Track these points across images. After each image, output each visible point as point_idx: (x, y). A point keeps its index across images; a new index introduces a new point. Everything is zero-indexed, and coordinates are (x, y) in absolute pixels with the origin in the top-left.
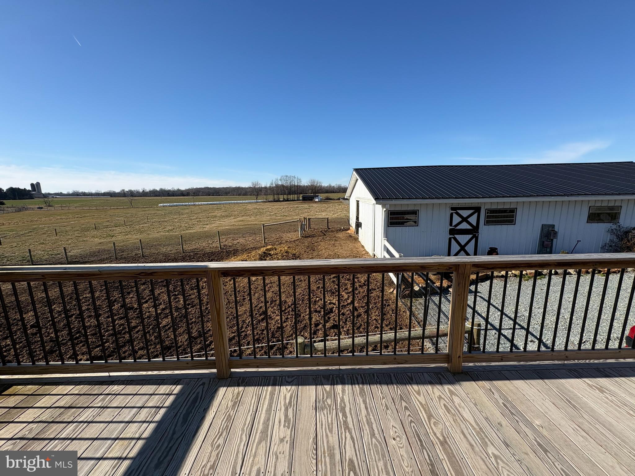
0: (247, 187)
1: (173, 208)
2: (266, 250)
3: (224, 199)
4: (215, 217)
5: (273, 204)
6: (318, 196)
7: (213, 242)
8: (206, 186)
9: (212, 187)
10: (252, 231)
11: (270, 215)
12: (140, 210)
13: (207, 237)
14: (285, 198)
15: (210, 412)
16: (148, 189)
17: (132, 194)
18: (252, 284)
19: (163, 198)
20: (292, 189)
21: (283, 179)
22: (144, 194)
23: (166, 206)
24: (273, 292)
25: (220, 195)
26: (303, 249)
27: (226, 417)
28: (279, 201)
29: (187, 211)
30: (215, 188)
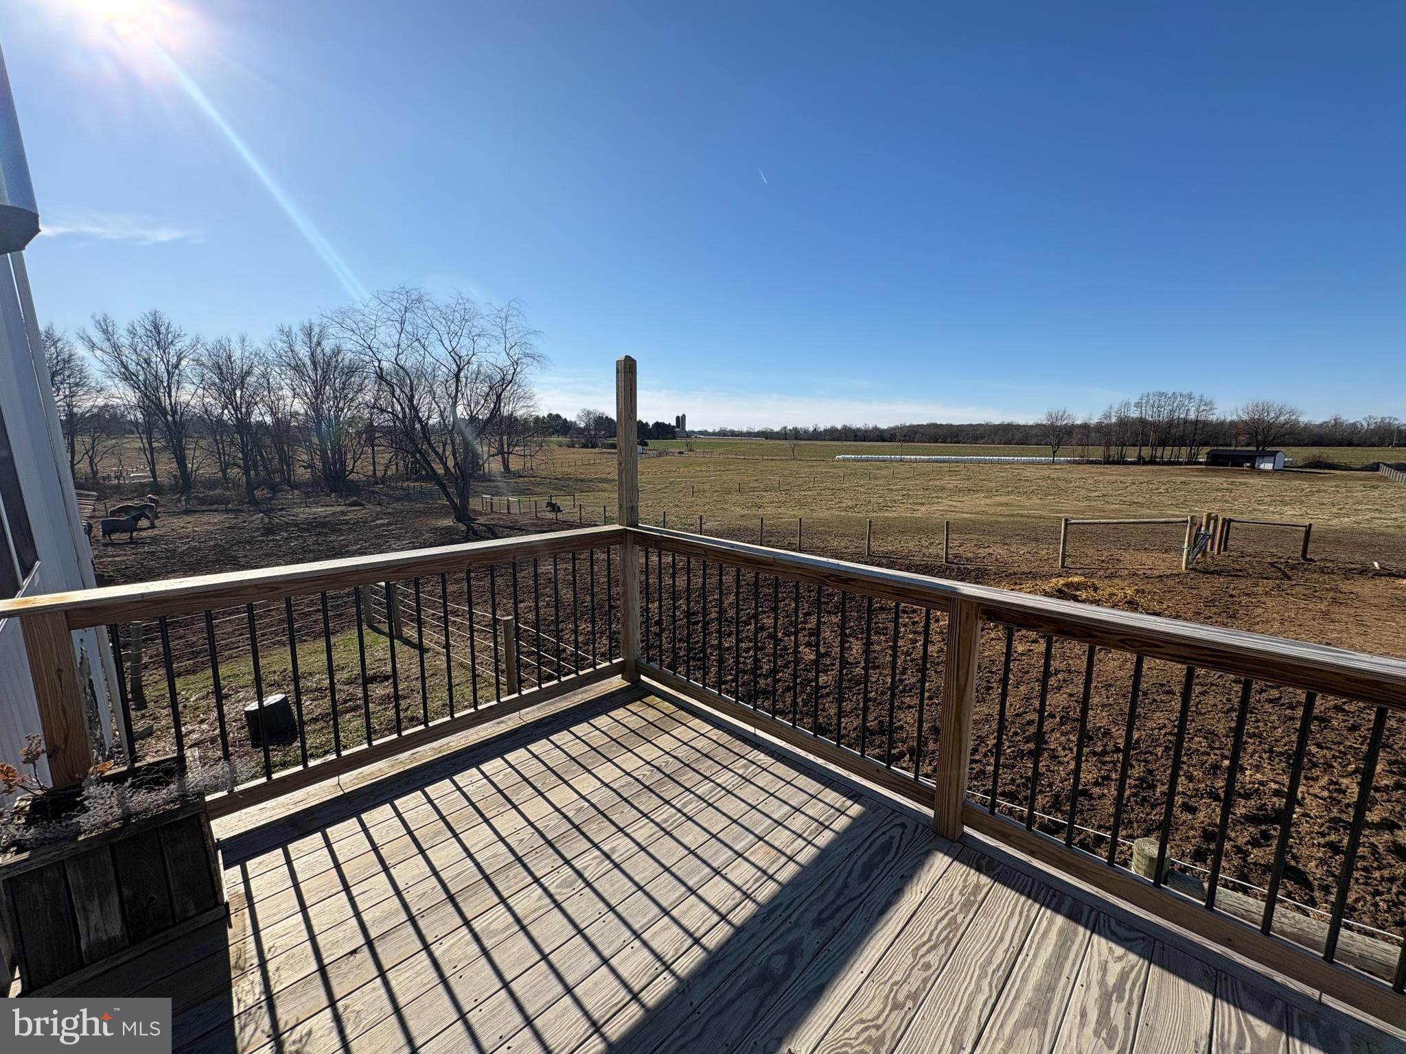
0: (1031, 423)
1: (860, 464)
2: (1066, 585)
3: (969, 451)
4: (943, 489)
5: (1102, 470)
6: (1274, 454)
7: (931, 544)
8: (932, 422)
9: (944, 423)
10: (1031, 533)
11: (1088, 499)
12: (804, 464)
13: (919, 530)
14: (1143, 454)
15: (914, 889)
16: (823, 425)
17: (796, 436)
18: (1015, 660)
19: (845, 443)
20: (1173, 431)
21: (1147, 402)
22: (816, 435)
23: (848, 460)
24: (1071, 695)
25: (959, 443)
26: (1190, 606)
27: (947, 919)
28: (1121, 462)
29: (885, 472)
30: (951, 425)
